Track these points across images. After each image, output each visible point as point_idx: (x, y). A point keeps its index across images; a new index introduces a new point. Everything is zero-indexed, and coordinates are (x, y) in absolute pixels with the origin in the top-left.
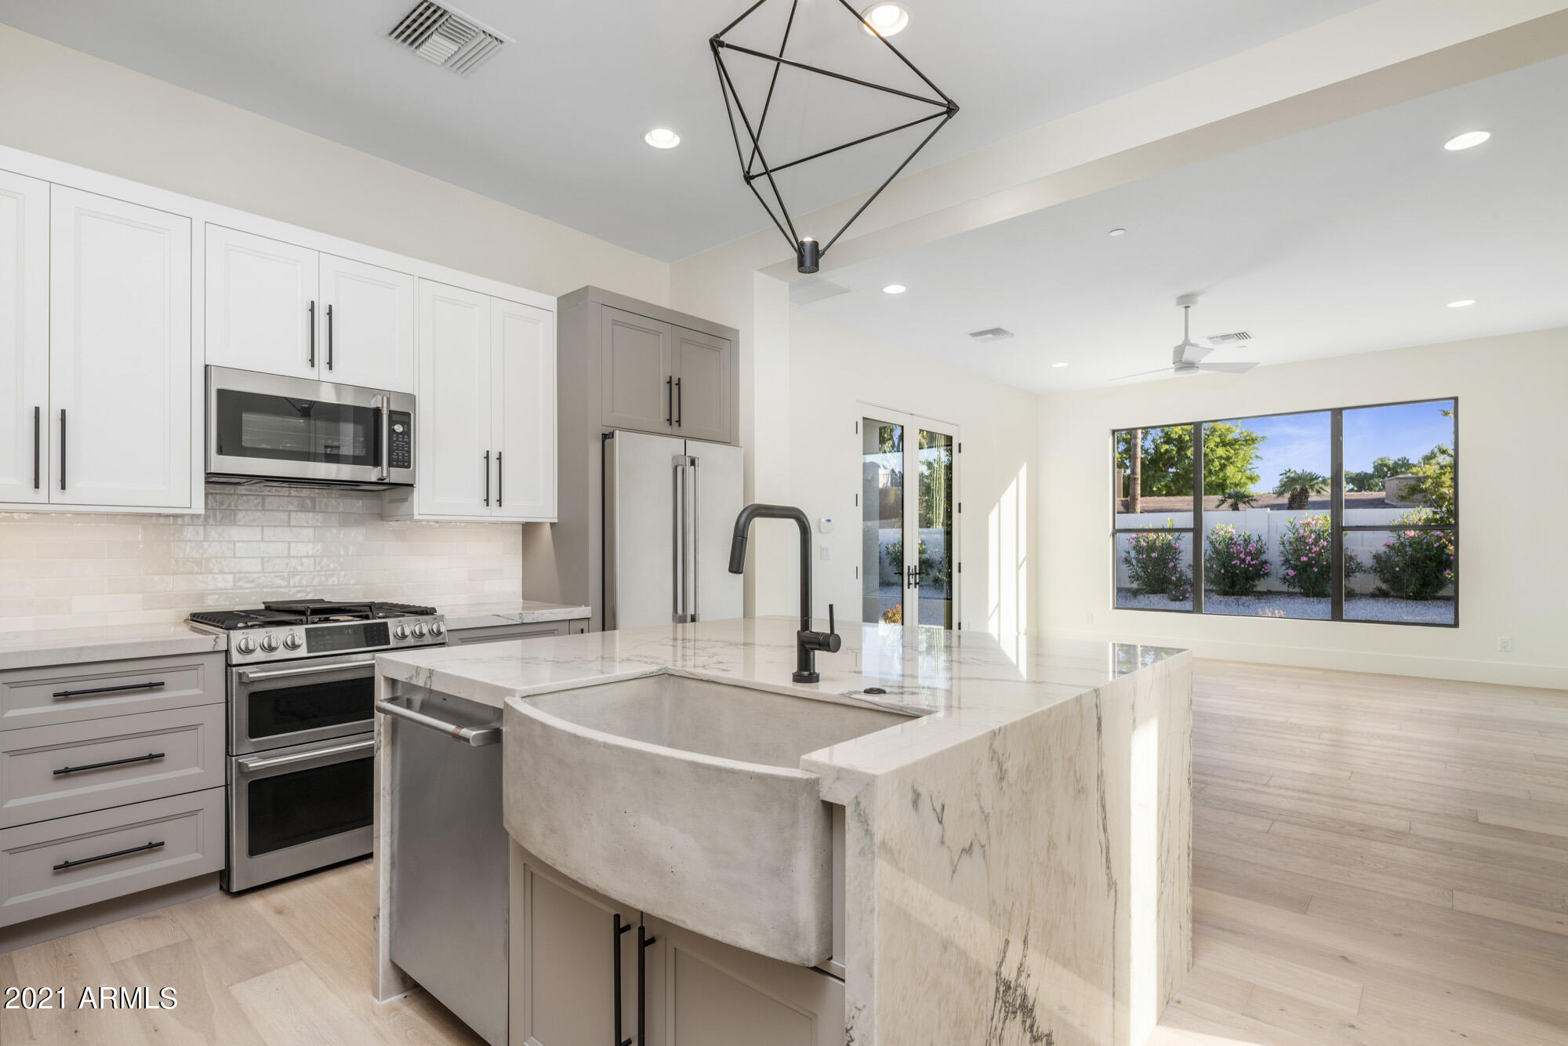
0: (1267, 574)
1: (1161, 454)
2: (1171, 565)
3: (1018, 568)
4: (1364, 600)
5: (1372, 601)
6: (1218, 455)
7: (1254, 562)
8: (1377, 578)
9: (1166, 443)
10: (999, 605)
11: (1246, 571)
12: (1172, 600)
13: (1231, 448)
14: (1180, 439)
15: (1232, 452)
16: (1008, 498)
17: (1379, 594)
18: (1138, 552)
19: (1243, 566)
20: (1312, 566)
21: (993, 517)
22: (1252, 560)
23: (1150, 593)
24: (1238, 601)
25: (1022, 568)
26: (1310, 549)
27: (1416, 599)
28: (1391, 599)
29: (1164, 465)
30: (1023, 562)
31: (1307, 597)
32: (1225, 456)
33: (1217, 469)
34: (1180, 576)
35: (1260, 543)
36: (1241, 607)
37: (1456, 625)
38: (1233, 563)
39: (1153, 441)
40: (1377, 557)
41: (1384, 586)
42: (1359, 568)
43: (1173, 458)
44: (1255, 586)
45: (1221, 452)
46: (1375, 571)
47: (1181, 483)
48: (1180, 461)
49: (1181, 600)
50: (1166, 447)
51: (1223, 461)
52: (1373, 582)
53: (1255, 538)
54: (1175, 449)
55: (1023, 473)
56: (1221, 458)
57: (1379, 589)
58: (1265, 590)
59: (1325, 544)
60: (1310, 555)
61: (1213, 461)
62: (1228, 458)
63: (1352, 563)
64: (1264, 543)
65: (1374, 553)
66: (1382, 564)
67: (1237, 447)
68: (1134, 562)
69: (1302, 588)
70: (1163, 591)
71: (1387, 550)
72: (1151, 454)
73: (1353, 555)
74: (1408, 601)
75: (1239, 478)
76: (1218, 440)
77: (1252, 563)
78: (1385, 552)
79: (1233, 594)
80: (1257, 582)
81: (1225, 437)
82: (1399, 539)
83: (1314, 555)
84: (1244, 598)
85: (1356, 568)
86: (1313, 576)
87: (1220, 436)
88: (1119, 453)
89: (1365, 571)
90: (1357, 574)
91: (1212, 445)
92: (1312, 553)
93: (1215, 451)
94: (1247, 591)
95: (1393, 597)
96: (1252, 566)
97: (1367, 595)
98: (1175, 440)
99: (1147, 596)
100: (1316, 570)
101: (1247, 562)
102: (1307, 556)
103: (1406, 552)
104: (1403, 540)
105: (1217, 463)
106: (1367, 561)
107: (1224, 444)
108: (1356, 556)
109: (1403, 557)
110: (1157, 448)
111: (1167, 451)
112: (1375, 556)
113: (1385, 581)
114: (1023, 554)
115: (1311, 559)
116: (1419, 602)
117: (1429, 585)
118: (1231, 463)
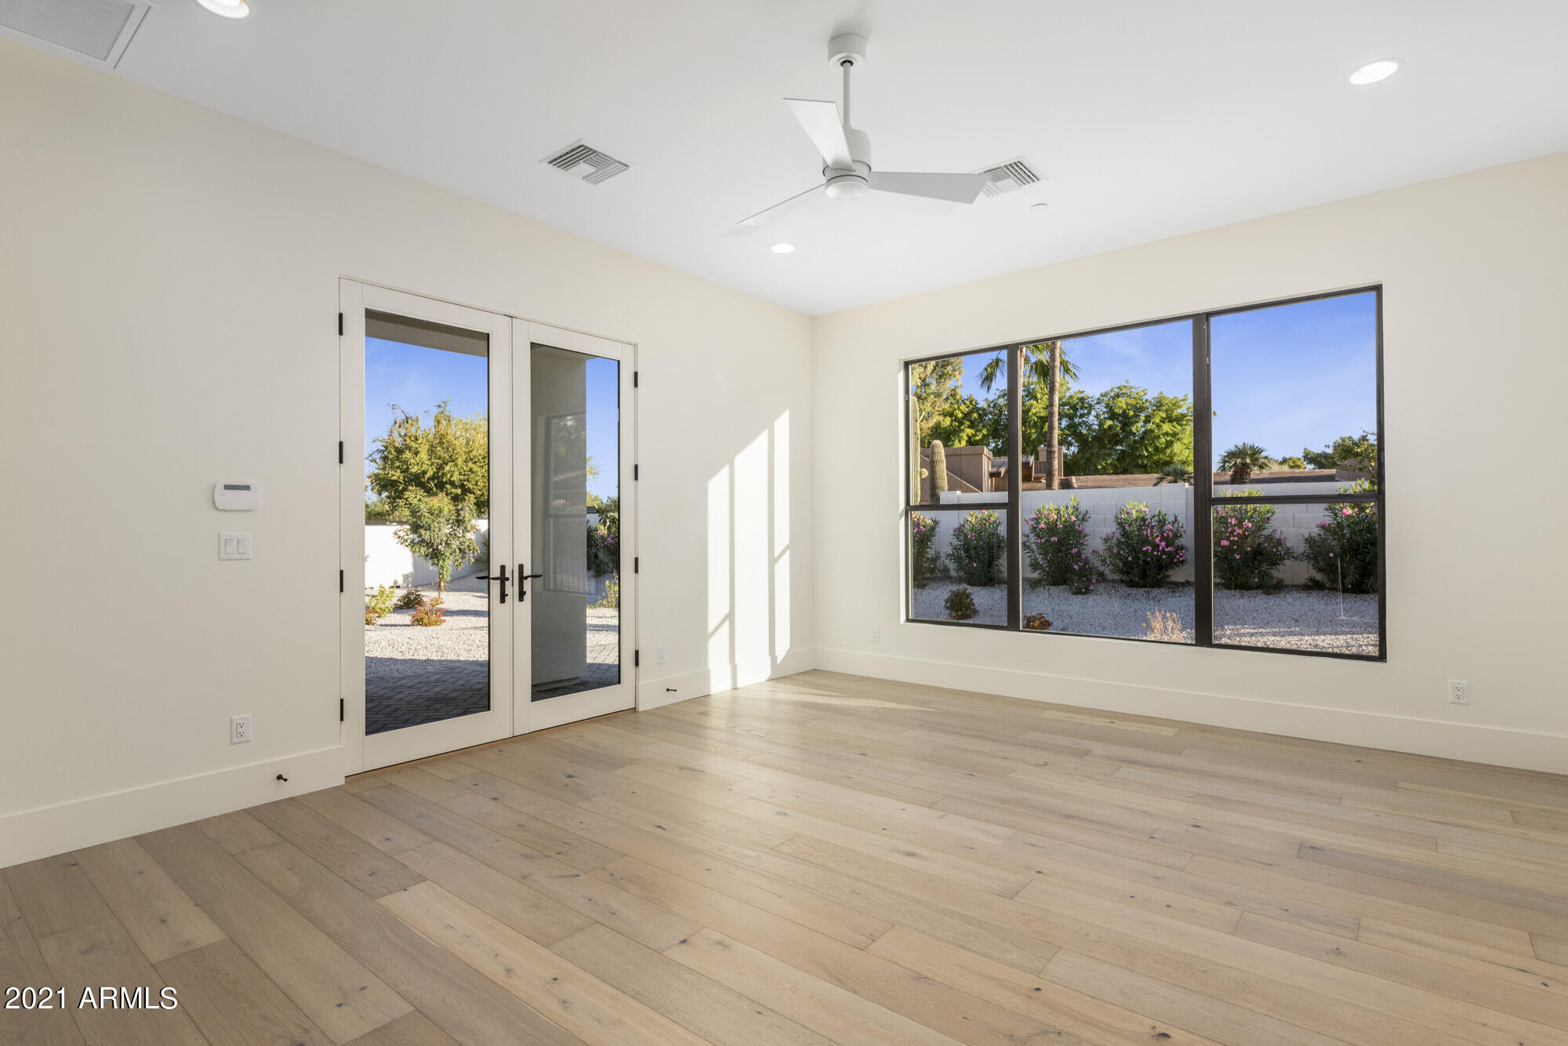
0: (1182, 562)
1: (1105, 430)
2: (1075, 550)
3: (773, 561)
4: (1295, 595)
5: (1303, 595)
6: (1164, 431)
7: (1169, 549)
8: (1310, 566)
9: (1110, 418)
10: (731, 616)
11: (1159, 559)
12: (1075, 593)
13: (1179, 424)
14: (1124, 414)
15: (1179, 427)
16: (751, 461)
17: (1313, 586)
18: (1038, 535)
19: (1155, 553)
20: (1233, 552)
21: (717, 486)
22: (1167, 546)
23: (1051, 585)
24: (1148, 593)
25: (781, 561)
26: (1232, 533)
27: (1356, 593)
28: (1326, 591)
29: (1109, 442)
30: (783, 552)
31: (1229, 589)
32: (1171, 432)
33: (1163, 446)
34: (1085, 565)
35: (1176, 525)
36: (1151, 602)
37: (1382, 657)
38: (1144, 549)
39: (1095, 417)
40: (1310, 541)
41: (1319, 577)
42: (1289, 554)
43: (1117, 435)
44: (1168, 576)
45: (1167, 427)
46: (1308, 557)
47: (1128, 461)
48: (1127, 437)
49: (1084, 593)
50: (1109, 423)
51: (1168, 439)
52: (1304, 571)
53: (1170, 518)
54: (1119, 425)
55: (783, 425)
56: (1167, 434)
57: (1312, 580)
58: (1183, 580)
59: (1250, 525)
60: (1232, 538)
61: (1158, 437)
62: (1174, 435)
63: (1280, 548)
64: (1180, 525)
65: (1306, 536)
66: (1316, 550)
67: (1184, 423)
68: (1034, 547)
69: (1223, 578)
70: (1065, 583)
71: (1321, 532)
72: (1094, 431)
73: (1282, 537)
74: (1346, 595)
75: (1187, 454)
76: (1164, 415)
77: (1167, 550)
78: (1319, 535)
79: (1145, 587)
80: (1170, 572)
81: (1172, 412)
82: (1335, 519)
83: (1236, 539)
84: (1156, 591)
85: (1285, 554)
86: (1234, 564)
87: (1166, 411)
88: (1061, 430)
89: (1296, 558)
90: (1286, 562)
91: (1157, 420)
92: (1234, 536)
93: (1161, 426)
94: (1159, 584)
95: (1329, 589)
96: (1165, 553)
97: (1299, 586)
98: (1120, 415)
99: (1047, 587)
100: (1238, 557)
101: (1161, 548)
102: (1228, 539)
103: (1343, 535)
104: (1340, 520)
105: (1163, 440)
106: (1300, 547)
107: (1170, 419)
108: (1285, 539)
109: (1340, 540)
110: (1101, 425)
111: (1110, 427)
112: (1307, 540)
113: (1320, 570)
114: (783, 538)
115: (1233, 543)
116: (1359, 596)
117: (1371, 575)
118: (1178, 439)
